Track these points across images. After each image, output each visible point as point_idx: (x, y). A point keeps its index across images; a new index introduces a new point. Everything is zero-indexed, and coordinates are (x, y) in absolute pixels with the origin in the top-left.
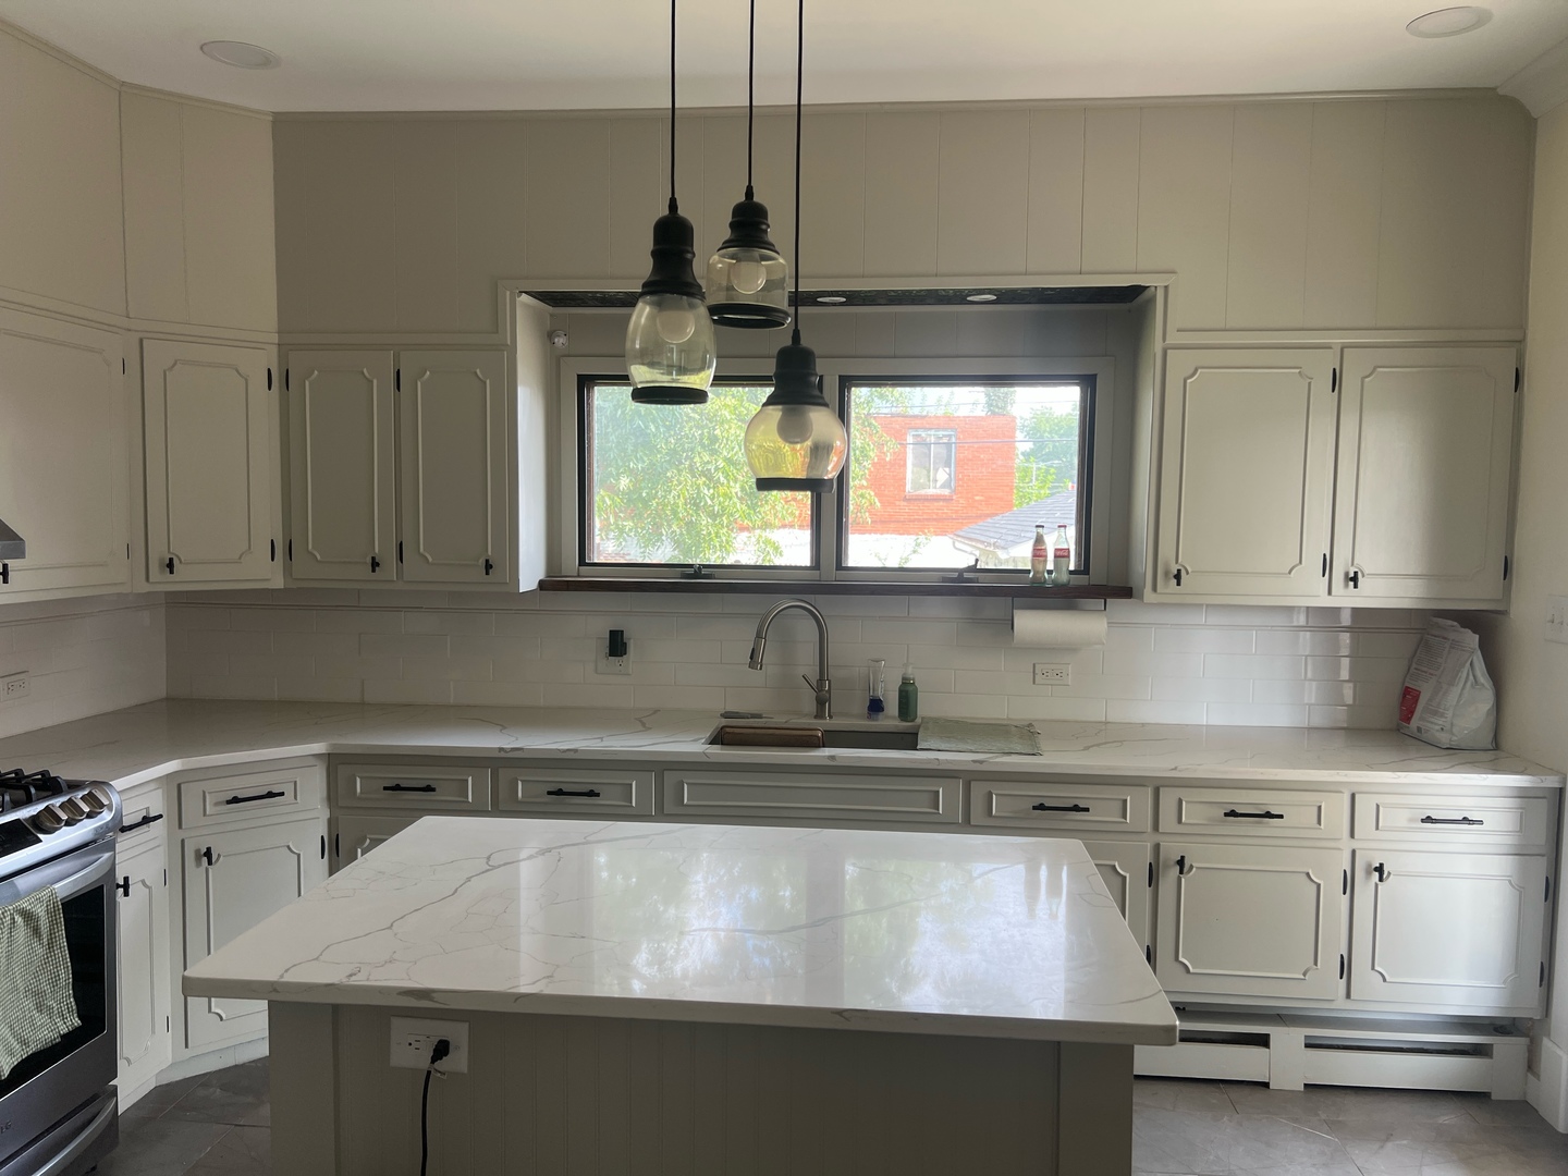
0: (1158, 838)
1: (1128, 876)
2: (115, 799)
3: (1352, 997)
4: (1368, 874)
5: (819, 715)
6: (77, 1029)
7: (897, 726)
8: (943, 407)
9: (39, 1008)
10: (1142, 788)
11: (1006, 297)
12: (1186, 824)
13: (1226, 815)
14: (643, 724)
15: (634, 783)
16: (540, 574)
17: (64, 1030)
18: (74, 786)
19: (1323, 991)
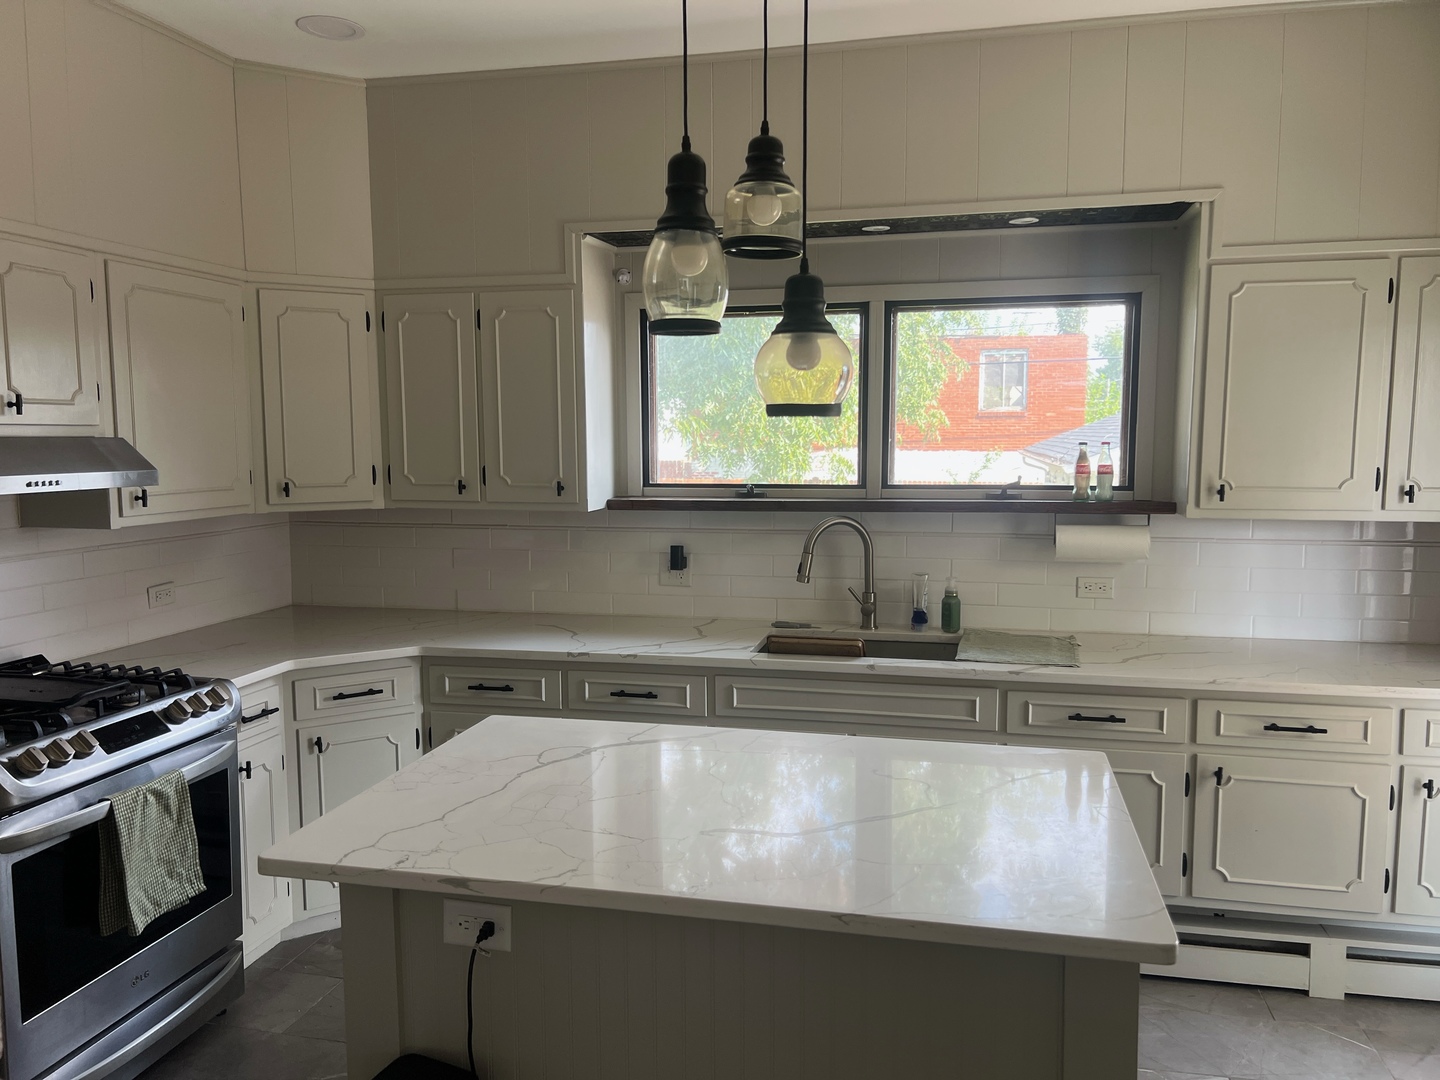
0: (1195, 749)
1: (1164, 785)
2: (235, 695)
3: (1397, 911)
4: (1417, 790)
5: (865, 625)
6: (203, 893)
7: (939, 637)
8: (1018, 328)
9: (170, 875)
10: (1181, 700)
11: (1048, 219)
12: (1223, 736)
13: (1266, 728)
14: (700, 632)
15: (688, 687)
16: (609, 495)
17: (192, 893)
18: (201, 683)
19: (1367, 903)
